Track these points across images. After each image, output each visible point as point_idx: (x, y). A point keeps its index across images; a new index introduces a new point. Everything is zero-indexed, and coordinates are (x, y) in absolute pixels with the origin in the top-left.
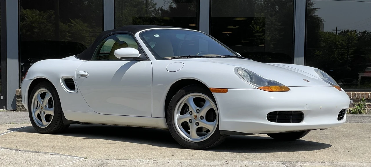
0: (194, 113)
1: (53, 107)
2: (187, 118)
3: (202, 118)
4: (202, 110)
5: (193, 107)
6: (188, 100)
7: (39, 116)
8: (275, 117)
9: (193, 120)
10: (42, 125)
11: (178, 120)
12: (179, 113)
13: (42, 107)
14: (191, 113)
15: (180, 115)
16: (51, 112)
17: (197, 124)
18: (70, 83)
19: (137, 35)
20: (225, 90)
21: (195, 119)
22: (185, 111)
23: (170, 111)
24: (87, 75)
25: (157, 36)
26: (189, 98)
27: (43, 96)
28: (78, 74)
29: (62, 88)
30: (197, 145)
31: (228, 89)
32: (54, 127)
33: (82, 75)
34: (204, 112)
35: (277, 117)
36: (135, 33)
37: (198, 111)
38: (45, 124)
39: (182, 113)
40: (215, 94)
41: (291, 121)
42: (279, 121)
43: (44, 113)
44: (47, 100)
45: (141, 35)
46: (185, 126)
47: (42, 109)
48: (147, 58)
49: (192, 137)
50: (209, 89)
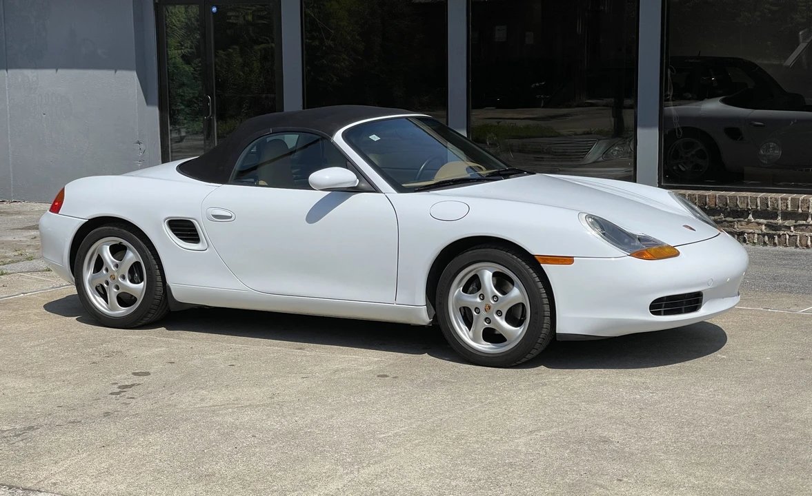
1: (143, 280)
8: (660, 307)
13: (113, 275)
18: (185, 229)
19: (338, 138)
20: (568, 260)
24: (231, 217)
25: (375, 138)
28: (208, 214)
31: (574, 257)
33: (216, 216)
35: (663, 306)
36: (332, 133)
40: (547, 268)
41: (683, 309)
42: (666, 313)
43: (117, 288)
44: (129, 263)
45: (346, 136)
48: (375, 189)
50: (533, 257)
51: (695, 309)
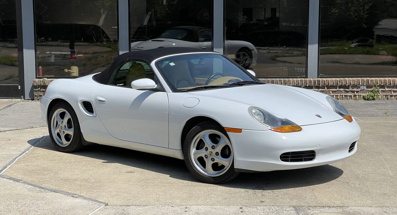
0: (210, 149)
1: (72, 127)
2: (202, 153)
3: (217, 154)
4: (216, 146)
5: (208, 143)
6: (204, 136)
7: (58, 135)
8: (288, 157)
9: (209, 155)
10: (62, 144)
11: (195, 154)
12: (195, 148)
13: (61, 126)
14: (207, 149)
15: (197, 149)
16: (71, 132)
17: (213, 159)
18: (88, 106)
19: (153, 64)
20: (239, 131)
21: (211, 155)
22: (201, 146)
23: (186, 146)
24: (104, 101)
25: (172, 64)
26: (205, 135)
27: (62, 115)
28: (96, 99)
29: (80, 111)
30: (212, 180)
31: (242, 129)
32: (74, 147)
33: (100, 101)
34: (219, 149)
35: (290, 157)
36: (151, 61)
37: (213, 147)
38: (66, 143)
39: (198, 148)
40: (229, 133)
41: (304, 159)
42: (292, 161)
43: (64, 133)
44: (66, 120)
45: (157, 64)
46: (201, 161)
47: (61, 129)
48: (163, 90)
49: (208, 172)
50: (223, 128)
51: (311, 159)
